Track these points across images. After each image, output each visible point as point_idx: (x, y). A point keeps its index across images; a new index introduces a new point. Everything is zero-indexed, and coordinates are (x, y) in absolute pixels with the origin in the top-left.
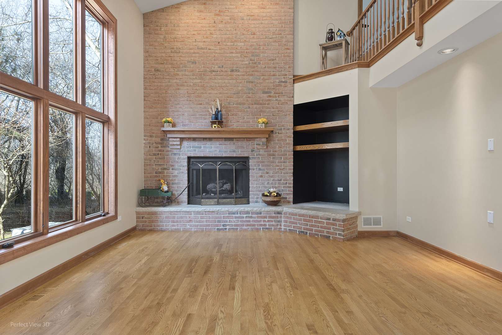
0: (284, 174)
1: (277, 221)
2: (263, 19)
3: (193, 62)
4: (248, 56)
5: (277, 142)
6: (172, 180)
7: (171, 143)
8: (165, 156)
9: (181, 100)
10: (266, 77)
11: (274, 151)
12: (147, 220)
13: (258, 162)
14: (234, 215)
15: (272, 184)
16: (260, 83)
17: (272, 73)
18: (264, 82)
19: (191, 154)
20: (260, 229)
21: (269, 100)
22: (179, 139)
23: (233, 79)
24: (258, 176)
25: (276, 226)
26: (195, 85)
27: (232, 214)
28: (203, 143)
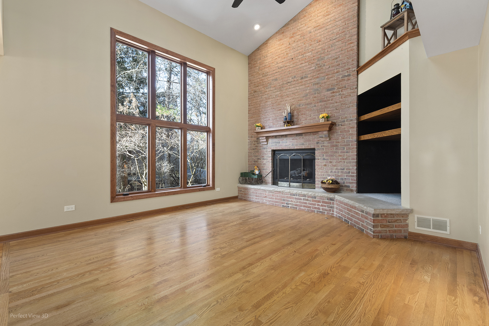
0: (346, 163)
1: (329, 207)
2: (328, 25)
3: (275, 80)
4: (314, 62)
5: (340, 133)
6: (263, 167)
7: (261, 141)
8: (259, 150)
9: (268, 109)
10: (330, 76)
11: (337, 142)
12: (243, 192)
13: (322, 153)
14: (294, 197)
15: (335, 172)
16: (325, 82)
17: (335, 71)
18: (329, 81)
19: (273, 148)
20: (315, 212)
21: (333, 96)
22: (265, 138)
23: (303, 85)
24: (322, 165)
25: (329, 211)
26: (277, 96)
27: (292, 195)
28: (281, 139)
